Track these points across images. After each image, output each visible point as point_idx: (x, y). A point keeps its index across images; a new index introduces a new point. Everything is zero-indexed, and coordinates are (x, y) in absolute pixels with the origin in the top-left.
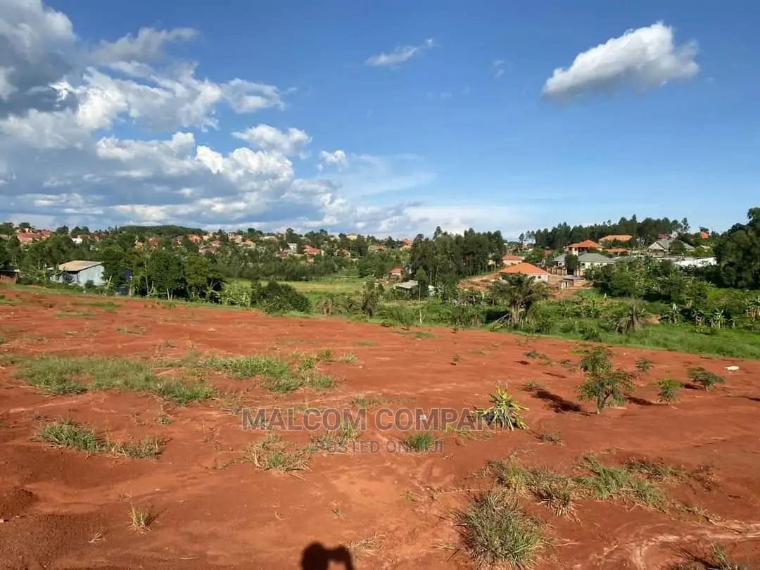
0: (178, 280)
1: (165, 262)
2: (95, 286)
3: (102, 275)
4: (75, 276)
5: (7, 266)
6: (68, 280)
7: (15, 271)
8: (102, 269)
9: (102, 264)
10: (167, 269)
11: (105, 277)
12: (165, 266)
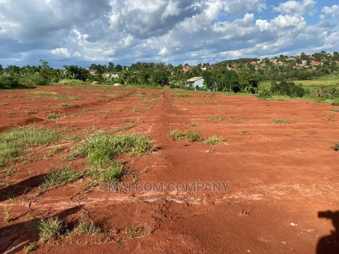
0: (235, 83)
1: (229, 75)
2: (199, 88)
3: (203, 83)
4: (193, 83)
5: (166, 81)
6: (191, 85)
7: (169, 83)
8: (203, 80)
9: (203, 78)
10: (230, 78)
11: (204, 84)
12: (229, 77)
